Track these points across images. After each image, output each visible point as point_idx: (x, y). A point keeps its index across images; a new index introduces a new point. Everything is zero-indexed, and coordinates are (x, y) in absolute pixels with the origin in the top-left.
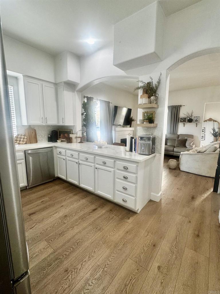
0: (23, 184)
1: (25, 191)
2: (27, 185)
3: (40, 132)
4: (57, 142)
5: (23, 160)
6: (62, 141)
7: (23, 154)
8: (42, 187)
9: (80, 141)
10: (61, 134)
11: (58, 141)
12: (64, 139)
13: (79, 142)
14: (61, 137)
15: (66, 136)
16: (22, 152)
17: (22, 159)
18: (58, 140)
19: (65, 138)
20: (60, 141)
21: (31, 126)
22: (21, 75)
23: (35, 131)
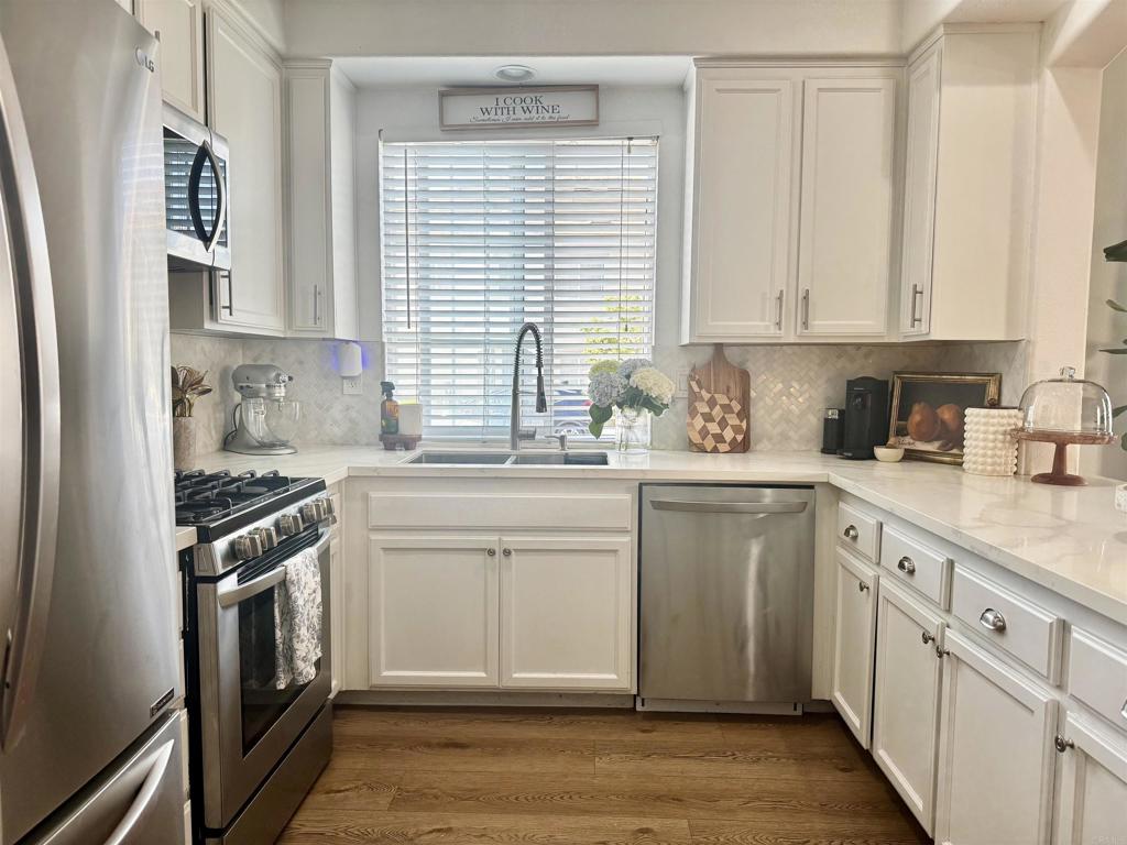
0: (614, 676)
1: (620, 717)
2: (634, 692)
3: (780, 386)
4: (872, 457)
5: (626, 539)
6: (910, 456)
7: (627, 499)
8: (711, 735)
9: (1049, 470)
10: (916, 408)
11: (880, 452)
12: (929, 441)
13: (1044, 479)
14: (911, 428)
15: (943, 422)
16: (628, 490)
17: (623, 531)
18: (884, 443)
19: (936, 439)
20: (899, 453)
21: (727, 352)
22: (690, 59)
23: (745, 378)
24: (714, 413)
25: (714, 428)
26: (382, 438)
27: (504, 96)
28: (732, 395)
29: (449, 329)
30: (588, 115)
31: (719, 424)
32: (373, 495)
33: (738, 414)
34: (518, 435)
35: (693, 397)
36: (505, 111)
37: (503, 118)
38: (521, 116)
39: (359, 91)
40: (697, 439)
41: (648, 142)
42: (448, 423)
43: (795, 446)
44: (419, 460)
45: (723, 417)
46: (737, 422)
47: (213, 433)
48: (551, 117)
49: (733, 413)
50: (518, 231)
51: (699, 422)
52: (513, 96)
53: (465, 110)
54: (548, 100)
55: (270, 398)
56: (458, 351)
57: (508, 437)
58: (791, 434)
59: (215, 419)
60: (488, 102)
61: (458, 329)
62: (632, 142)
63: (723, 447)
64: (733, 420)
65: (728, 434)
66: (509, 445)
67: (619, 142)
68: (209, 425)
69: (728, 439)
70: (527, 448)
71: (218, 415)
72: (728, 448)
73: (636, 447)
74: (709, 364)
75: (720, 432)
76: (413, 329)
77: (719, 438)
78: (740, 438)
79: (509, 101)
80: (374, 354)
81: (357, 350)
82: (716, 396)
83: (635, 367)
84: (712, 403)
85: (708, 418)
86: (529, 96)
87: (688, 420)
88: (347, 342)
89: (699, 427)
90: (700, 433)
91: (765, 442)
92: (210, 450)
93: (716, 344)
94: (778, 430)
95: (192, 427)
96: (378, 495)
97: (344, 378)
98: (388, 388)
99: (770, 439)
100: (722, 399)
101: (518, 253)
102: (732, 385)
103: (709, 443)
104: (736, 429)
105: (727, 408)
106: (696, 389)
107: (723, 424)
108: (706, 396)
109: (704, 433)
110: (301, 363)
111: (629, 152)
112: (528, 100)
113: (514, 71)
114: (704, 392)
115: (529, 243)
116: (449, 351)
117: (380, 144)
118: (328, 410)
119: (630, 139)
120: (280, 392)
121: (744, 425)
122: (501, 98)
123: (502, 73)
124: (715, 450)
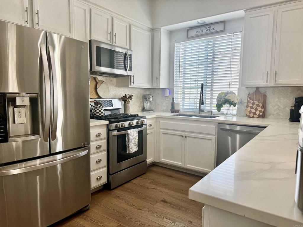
7: (212, 127)
17: (211, 135)
21: (260, 89)
22: (243, 11)
23: (265, 97)
24: (254, 106)
25: (253, 111)
26: (171, 110)
27: (202, 28)
28: (260, 102)
29: (189, 85)
30: (222, 29)
31: (255, 110)
32: (161, 121)
33: (261, 107)
34: (201, 111)
35: (248, 102)
36: (202, 31)
37: (201, 33)
38: (205, 32)
39: (171, 33)
40: (248, 114)
41: (239, 33)
42: (188, 107)
43: (282, 117)
44: (177, 115)
45: (257, 108)
46: (261, 109)
47: (140, 107)
48: (213, 31)
49: (260, 107)
50: (206, 60)
51: (249, 109)
52: (204, 27)
53: (193, 33)
54: (212, 27)
55: (149, 100)
56: (191, 90)
57: (198, 111)
58: (281, 114)
59: (141, 105)
60: (198, 30)
61: (191, 85)
62: (234, 34)
63: (255, 116)
64: (259, 109)
65: (258, 113)
66: (198, 113)
67: (231, 34)
68: (139, 106)
69: (257, 114)
70: (202, 114)
71: (141, 104)
72: (257, 117)
73: (229, 115)
74: (254, 93)
75: (255, 112)
76: (180, 86)
77: (255, 114)
78: (261, 114)
79: (203, 29)
80: (171, 91)
81: (168, 90)
82: (255, 102)
83: (228, 94)
84: (253, 104)
85: (252, 108)
86: (207, 27)
87: (246, 108)
88: (166, 89)
89: (249, 110)
90: (249, 112)
91: (272, 116)
92: (139, 111)
93: (257, 87)
94: (276, 112)
95: (129, 105)
96: (162, 121)
97: (166, 97)
98: (173, 99)
99: (273, 115)
100: (257, 103)
101: (206, 66)
102: (260, 99)
103: (252, 115)
104: (261, 112)
105: (258, 105)
106: (249, 100)
107: (256, 110)
108: (252, 102)
109: (250, 112)
110: (158, 94)
111: (233, 36)
112: (207, 28)
113: (201, 22)
114: (251, 101)
115: (208, 63)
116: (189, 90)
117: (175, 44)
118: (163, 103)
119: (234, 33)
120: (151, 100)
121: (263, 110)
122: (201, 28)
123: (198, 23)
124: (253, 117)
